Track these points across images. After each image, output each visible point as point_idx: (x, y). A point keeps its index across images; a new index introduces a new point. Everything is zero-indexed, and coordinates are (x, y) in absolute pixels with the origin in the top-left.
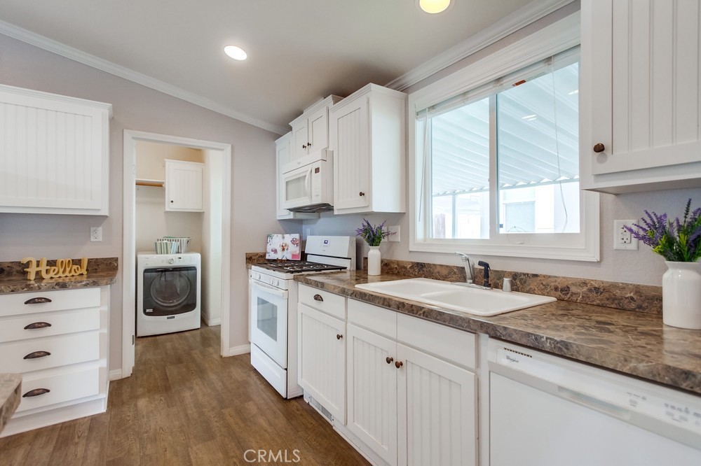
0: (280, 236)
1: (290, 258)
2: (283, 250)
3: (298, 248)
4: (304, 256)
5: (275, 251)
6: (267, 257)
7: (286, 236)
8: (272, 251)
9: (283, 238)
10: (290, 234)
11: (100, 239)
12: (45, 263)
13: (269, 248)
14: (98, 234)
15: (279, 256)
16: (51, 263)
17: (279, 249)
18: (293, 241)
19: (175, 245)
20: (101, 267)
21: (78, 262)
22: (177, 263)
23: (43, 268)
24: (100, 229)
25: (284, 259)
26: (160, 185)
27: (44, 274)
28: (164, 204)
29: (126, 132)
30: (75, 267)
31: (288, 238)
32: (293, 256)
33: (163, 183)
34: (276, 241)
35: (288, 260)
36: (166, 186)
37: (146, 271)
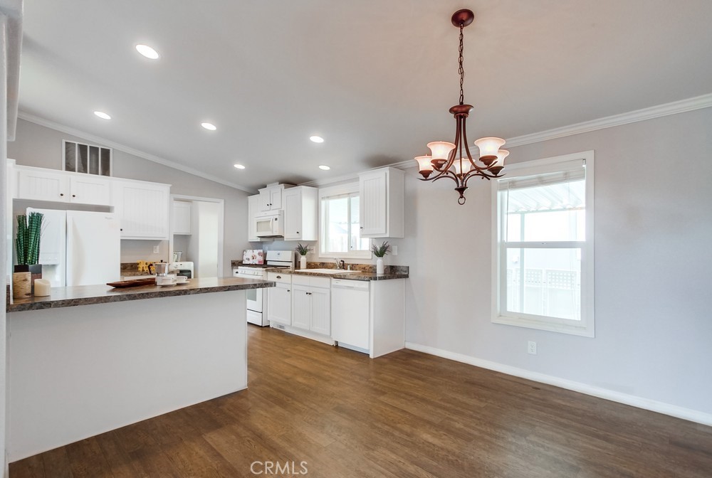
0: (251, 251)
1: (257, 263)
2: (253, 258)
3: (262, 257)
4: (265, 262)
5: (249, 259)
6: (244, 262)
7: (255, 250)
8: (247, 259)
9: (253, 252)
10: (257, 250)
11: (158, 252)
13: (245, 258)
14: (157, 249)
15: (251, 261)
17: (251, 258)
18: (259, 254)
24: (158, 247)
25: (255, 263)
31: (256, 252)
32: (259, 262)
34: (249, 254)
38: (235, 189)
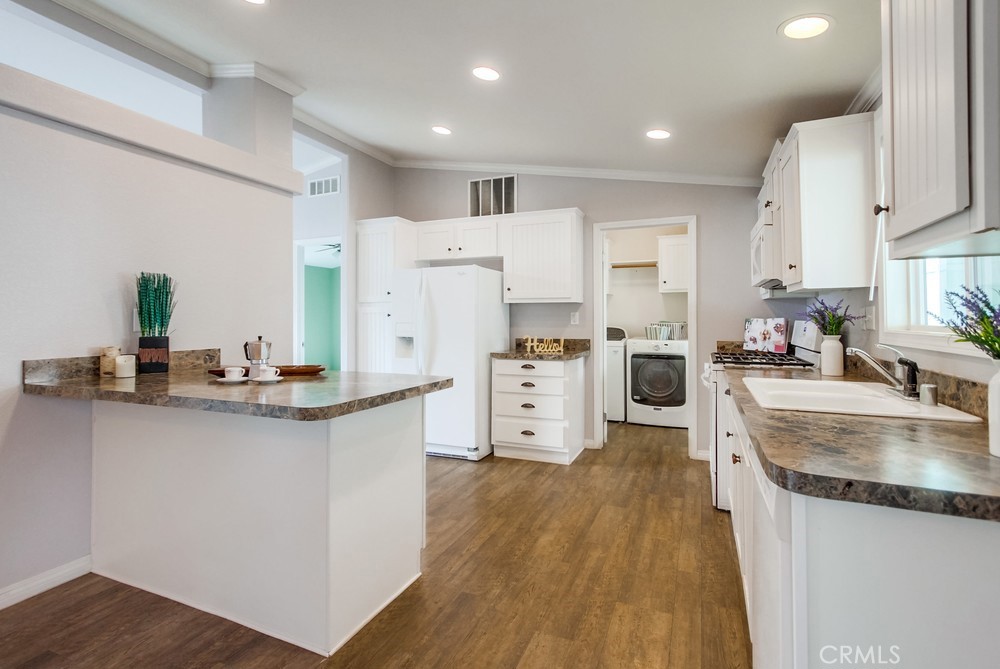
0: (761, 320)
1: (772, 350)
2: (765, 339)
3: (783, 337)
4: (791, 349)
5: (754, 340)
6: (745, 348)
7: (769, 320)
8: (751, 339)
9: (766, 323)
10: (773, 318)
11: (577, 323)
12: (535, 341)
13: (747, 336)
14: (576, 318)
15: (759, 346)
16: (541, 341)
17: (759, 338)
18: (777, 328)
19: (665, 331)
20: (578, 346)
21: (557, 341)
22: (664, 351)
23: (535, 344)
24: (577, 314)
25: (765, 350)
26: (654, 265)
27: (535, 348)
28: (657, 284)
29: (595, 225)
30: (555, 345)
31: (772, 323)
32: (777, 347)
33: (657, 262)
34: (757, 328)
35: (769, 353)
36: (659, 265)
37: (634, 356)
38: (725, 187)
